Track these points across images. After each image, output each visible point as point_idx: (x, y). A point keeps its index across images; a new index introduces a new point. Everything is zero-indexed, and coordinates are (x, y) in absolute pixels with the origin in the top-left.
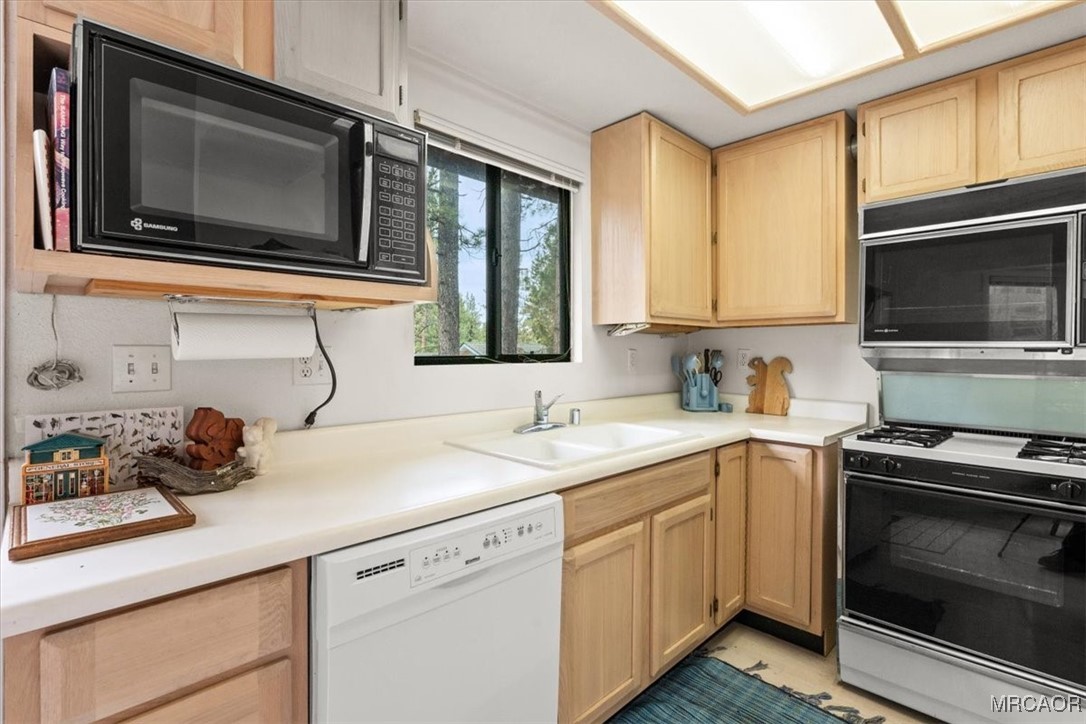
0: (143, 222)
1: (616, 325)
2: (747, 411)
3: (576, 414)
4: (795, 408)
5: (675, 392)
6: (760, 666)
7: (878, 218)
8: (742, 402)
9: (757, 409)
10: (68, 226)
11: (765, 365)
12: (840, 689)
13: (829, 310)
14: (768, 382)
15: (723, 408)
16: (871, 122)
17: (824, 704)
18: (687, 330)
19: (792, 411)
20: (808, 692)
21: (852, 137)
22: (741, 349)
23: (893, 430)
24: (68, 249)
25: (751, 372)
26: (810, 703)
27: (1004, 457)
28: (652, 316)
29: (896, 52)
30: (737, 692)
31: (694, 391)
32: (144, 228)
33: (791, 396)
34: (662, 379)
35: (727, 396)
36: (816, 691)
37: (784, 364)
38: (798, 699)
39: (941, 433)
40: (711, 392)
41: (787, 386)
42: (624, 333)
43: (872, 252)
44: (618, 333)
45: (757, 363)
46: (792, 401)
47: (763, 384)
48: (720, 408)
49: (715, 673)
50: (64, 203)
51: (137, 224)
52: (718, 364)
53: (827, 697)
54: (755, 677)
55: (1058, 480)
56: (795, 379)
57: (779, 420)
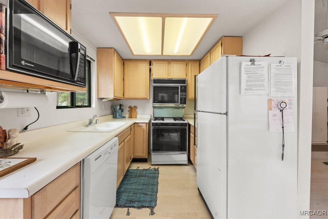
0: (25, 62)
1: (103, 98)
2: (128, 118)
3: (98, 121)
4: (138, 116)
5: (111, 114)
6: (138, 167)
7: (156, 81)
8: (127, 116)
9: (131, 117)
10: (5, 61)
11: (132, 108)
12: (152, 166)
13: (146, 97)
14: (133, 112)
15: (124, 117)
16: (154, 63)
17: (150, 169)
18: (117, 100)
19: (137, 117)
20: (148, 168)
21: (150, 65)
22: (127, 104)
23: (156, 119)
24: (5, 69)
25: (129, 109)
26: (148, 170)
27: (172, 121)
28: (114, 97)
29: (160, 54)
30: (137, 173)
31: (118, 114)
32: (25, 64)
33: (137, 114)
34: (109, 111)
35: (124, 115)
36: (149, 168)
37: (136, 107)
38: (146, 170)
39: (163, 119)
40: (121, 114)
41: (136, 112)
42: (106, 100)
43: (155, 87)
44: (104, 100)
45: (130, 107)
46: (138, 115)
47: (132, 112)
48: (123, 117)
49: (131, 172)
50: (4, 53)
51: (23, 63)
52: (123, 107)
53: (150, 168)
54: (138, 169)
55: (179, 123)
56: (138, 110)
57: (135, 119)
